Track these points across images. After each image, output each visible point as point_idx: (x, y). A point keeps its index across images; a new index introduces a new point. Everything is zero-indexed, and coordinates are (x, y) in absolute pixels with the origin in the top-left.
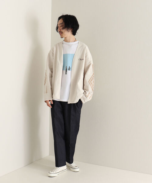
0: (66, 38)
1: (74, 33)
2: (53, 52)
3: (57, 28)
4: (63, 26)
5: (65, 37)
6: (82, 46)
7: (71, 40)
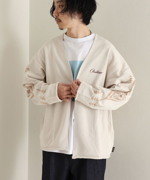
0: (70, 29)
1: (86, 20)
2: (45, 59)
3: (53, 8)
4: (62, 6)
5: (69, 26)
6: (103, 46)
7: (80, 34)
